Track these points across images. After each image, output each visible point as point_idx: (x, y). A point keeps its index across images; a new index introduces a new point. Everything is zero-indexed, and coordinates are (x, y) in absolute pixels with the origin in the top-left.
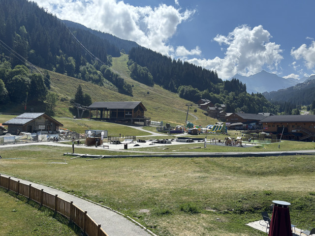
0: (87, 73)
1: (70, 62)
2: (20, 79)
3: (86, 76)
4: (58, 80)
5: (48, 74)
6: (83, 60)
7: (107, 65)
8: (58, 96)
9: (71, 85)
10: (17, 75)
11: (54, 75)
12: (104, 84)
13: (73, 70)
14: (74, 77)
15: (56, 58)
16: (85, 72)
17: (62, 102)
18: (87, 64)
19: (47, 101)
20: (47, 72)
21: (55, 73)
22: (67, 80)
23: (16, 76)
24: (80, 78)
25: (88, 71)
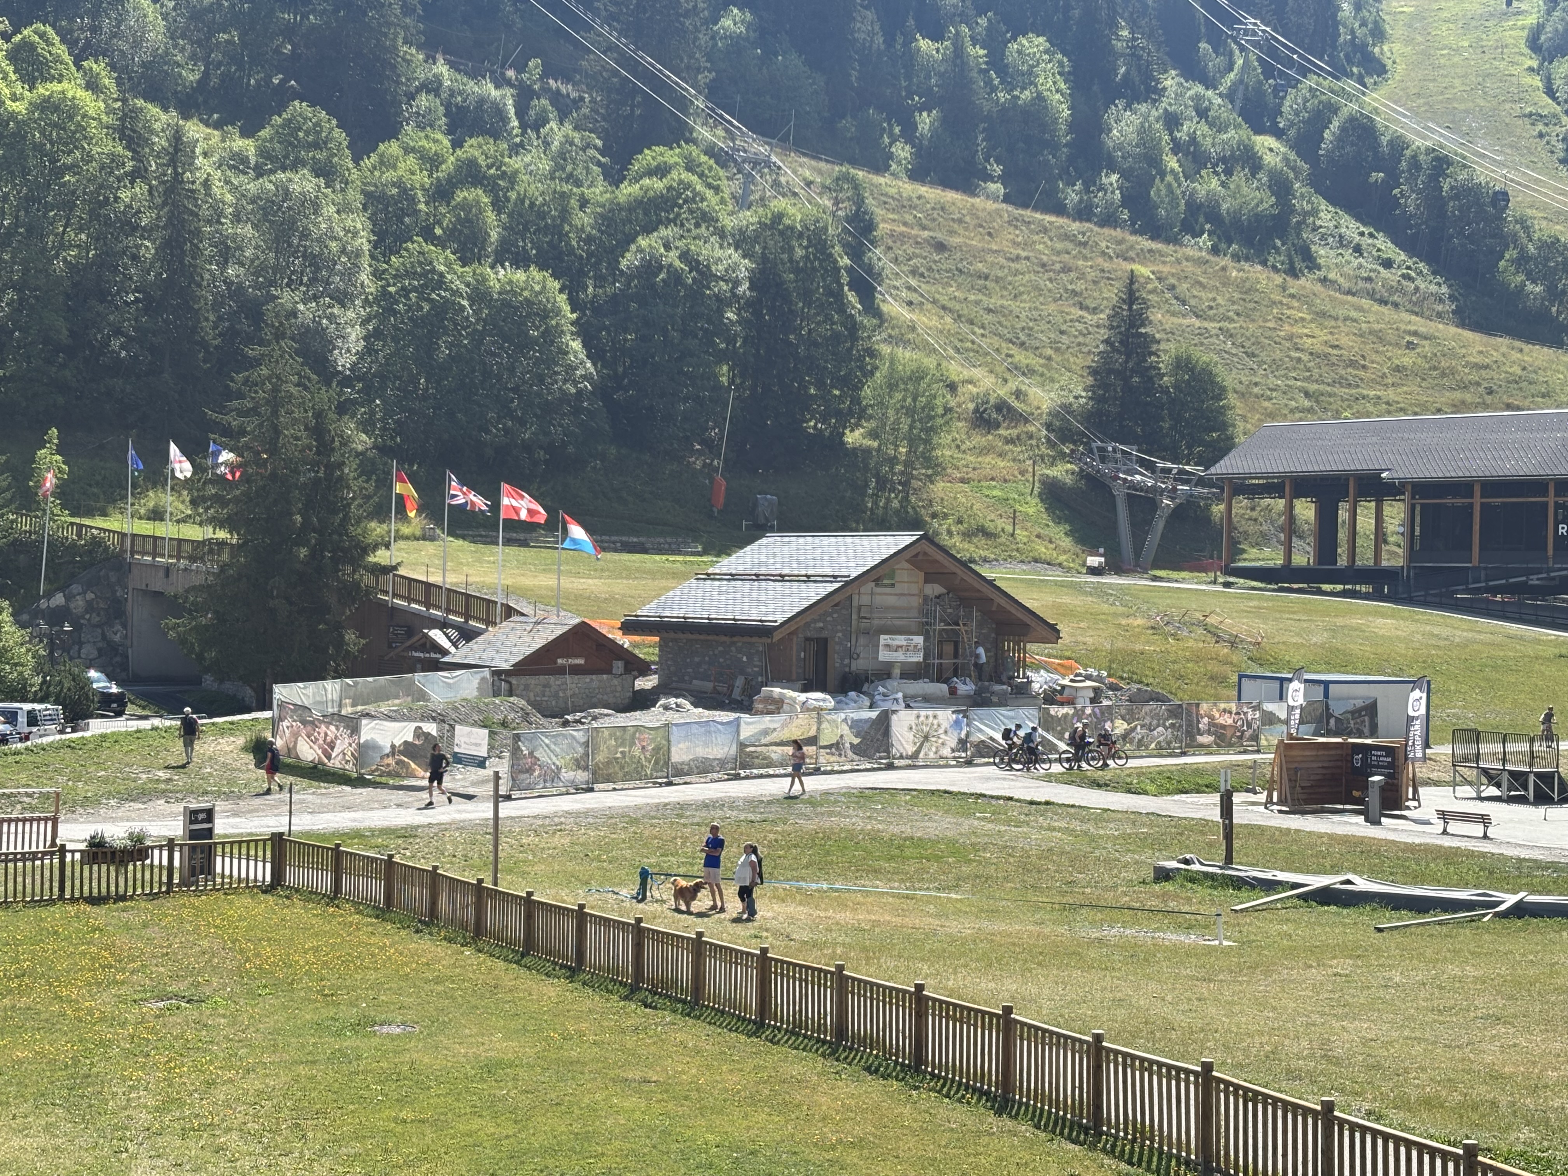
0: (1172, 163)
1: (1028, 78)
2: (672, 258)
3: (1158, 191)
4: (941, 247)
5: (859, 201)
6: (1134, 54)
7: (1339, 72)
8: (952, 387)
9: (1043, 281)
10: (648, 229)
11: (903, 205)
12: (1322, 253)
13: (1054, 147)
14: (1059, 209)
15: (910, 56)
16: (1153, 161)
17: (979, 439)
18: (1170, 81)
19: (873, 434)
20: (856, 186)
21: (909, 188)
22: (1006, 240)
23: (643, 242)
24: (1109, 220)
25: (1177, 148)
